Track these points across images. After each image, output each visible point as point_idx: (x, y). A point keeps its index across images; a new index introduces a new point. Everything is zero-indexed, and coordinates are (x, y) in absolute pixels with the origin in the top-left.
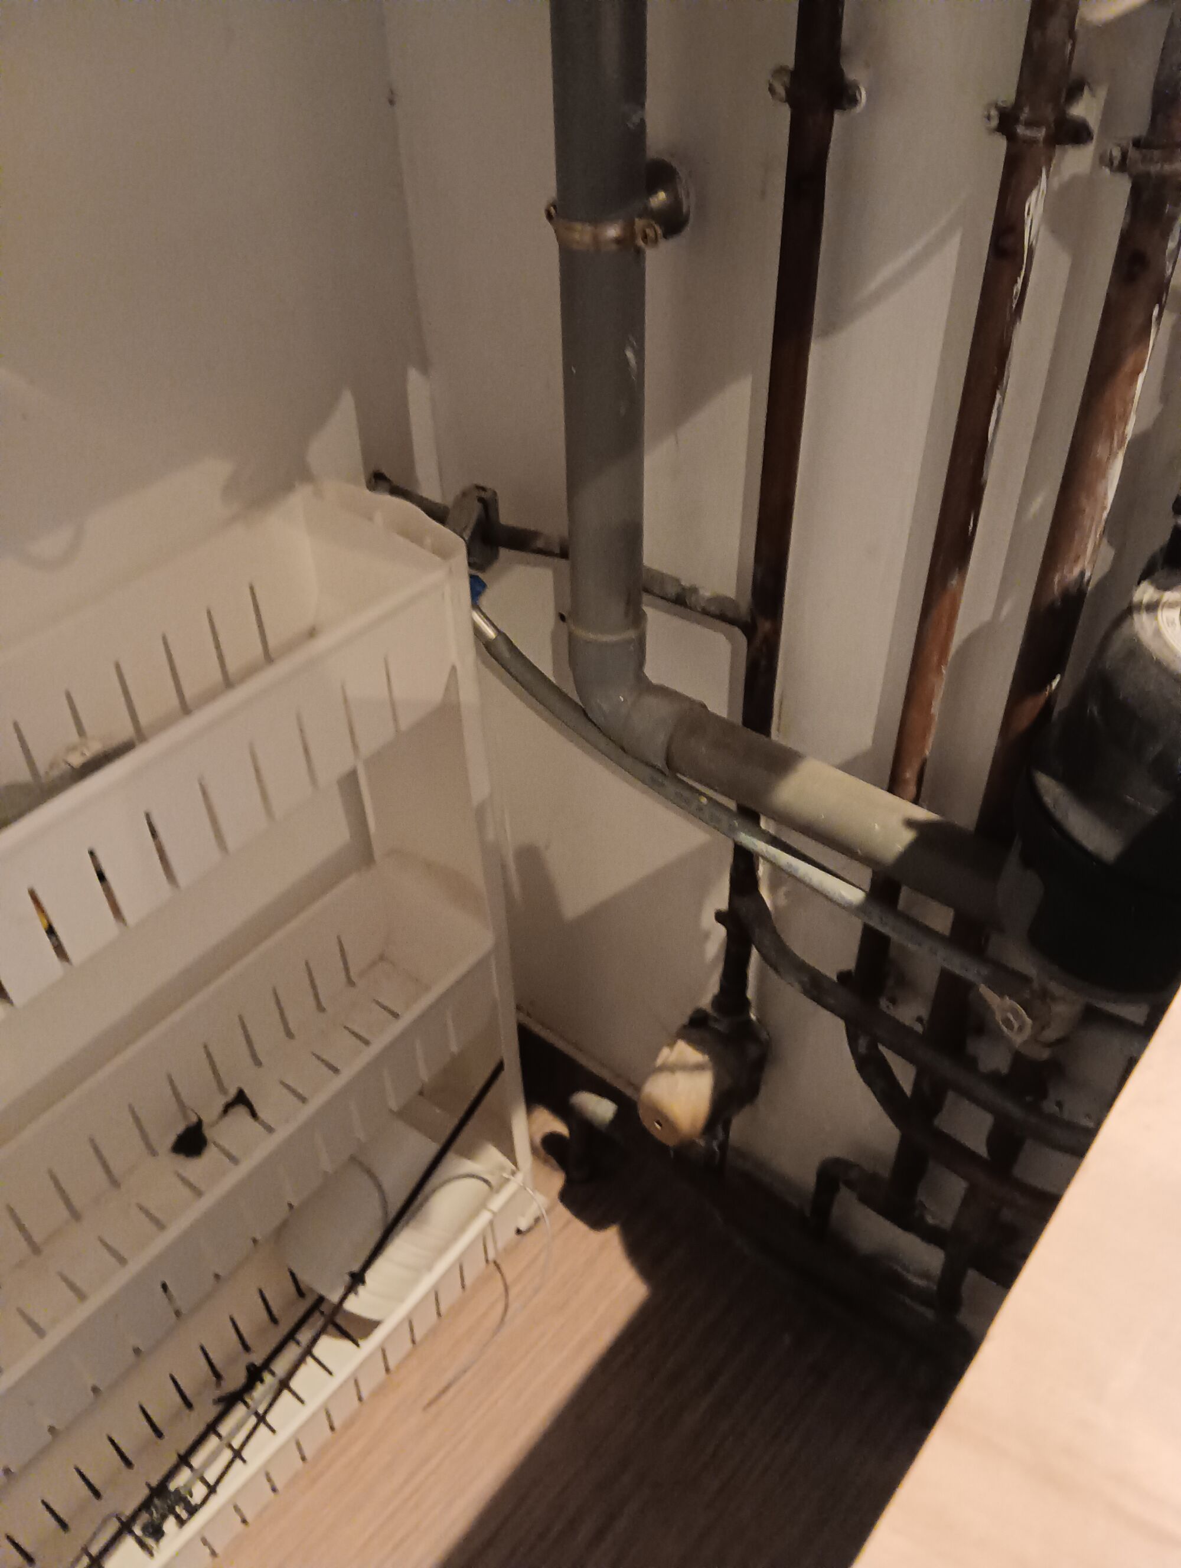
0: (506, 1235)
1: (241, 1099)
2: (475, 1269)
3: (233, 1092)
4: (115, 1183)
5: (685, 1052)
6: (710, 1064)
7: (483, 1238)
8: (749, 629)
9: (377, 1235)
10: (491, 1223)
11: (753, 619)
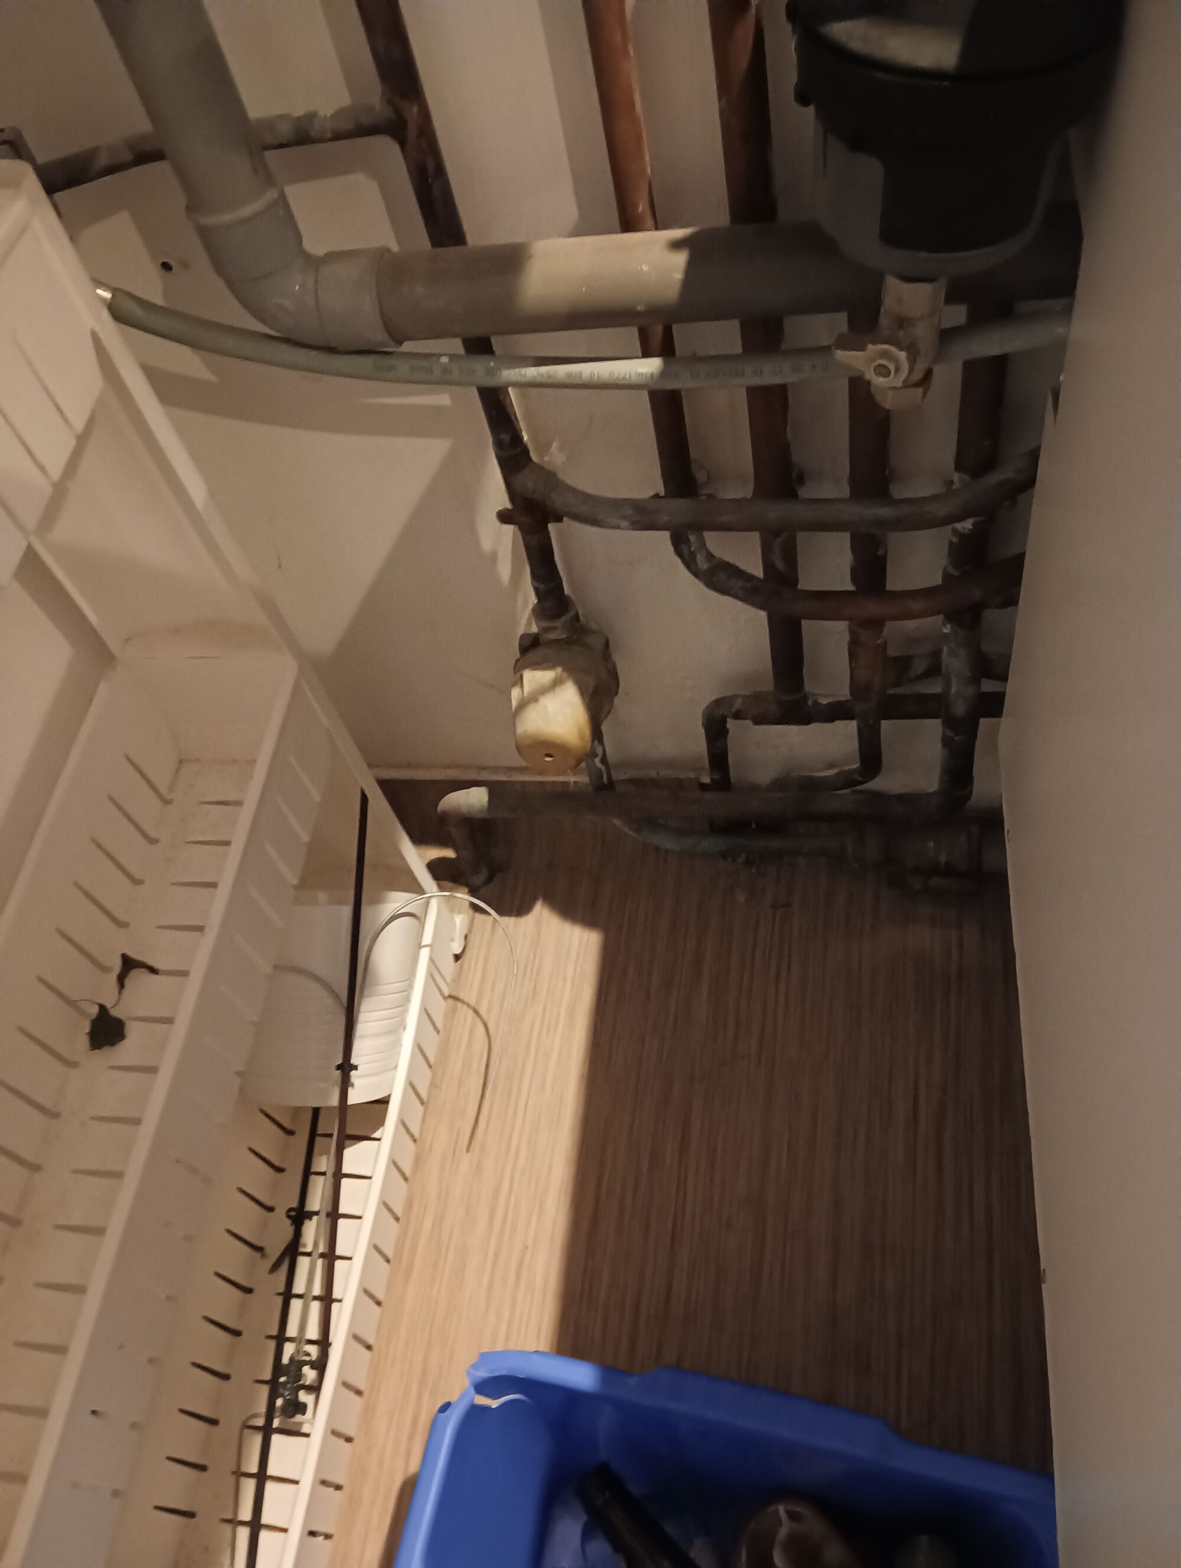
0: (448, 966)
1: (129, 964)
2: (440, 1008)
3: (117, 965)
4: (52, 1115)
5: (534, 678)
6: (565, 675)
7: (430, 976)
8: (396, 129)
9: (342, 1021)
10: (432, 960)
11: (398, 111)
